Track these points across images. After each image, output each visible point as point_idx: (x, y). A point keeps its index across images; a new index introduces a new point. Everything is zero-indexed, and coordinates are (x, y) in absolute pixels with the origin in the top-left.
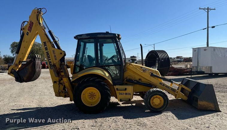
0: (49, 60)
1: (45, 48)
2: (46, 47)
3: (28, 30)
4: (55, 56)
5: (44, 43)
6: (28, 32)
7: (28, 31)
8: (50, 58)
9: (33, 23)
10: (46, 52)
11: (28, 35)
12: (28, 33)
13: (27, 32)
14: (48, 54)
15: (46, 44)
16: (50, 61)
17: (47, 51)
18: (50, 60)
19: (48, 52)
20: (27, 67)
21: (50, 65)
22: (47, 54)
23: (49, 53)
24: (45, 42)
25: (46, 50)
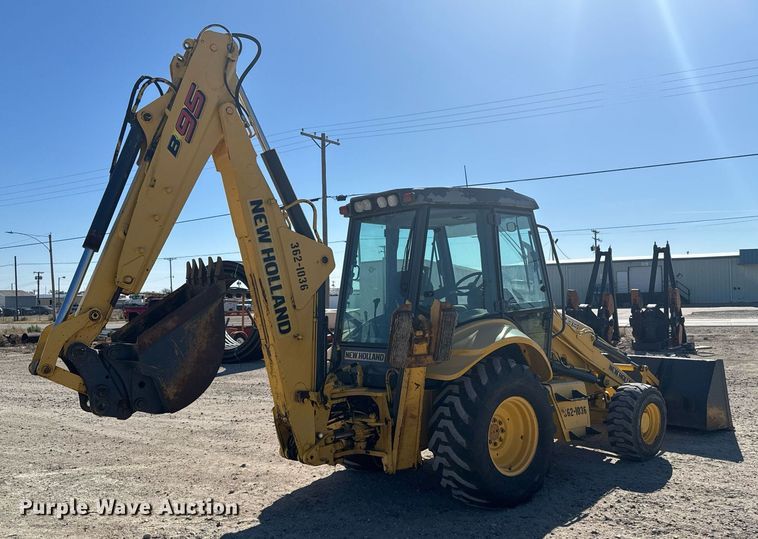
0: (273, 289)
1: (259, 231)
2: (263, 224)
3: (180, 128)
4: (301, 272)
5: (252, 203)
6: (179, 137)
7: (176, 133)
8: (278, 278)
9: (202, 96)
10: (264, 252)
11: (175, 153)
12: (178, 143)
13: (173, 138)
14: (269, 259)
15: (263, 210)
16: (277, 293)
17: (267, 246)
18: (279, 287)
19: (271, 250)
20: (187, 326)
21: (277, 312)
22: (265, 260)
23: (274, 258)
24: (260, 202)
25: (261, 240)
